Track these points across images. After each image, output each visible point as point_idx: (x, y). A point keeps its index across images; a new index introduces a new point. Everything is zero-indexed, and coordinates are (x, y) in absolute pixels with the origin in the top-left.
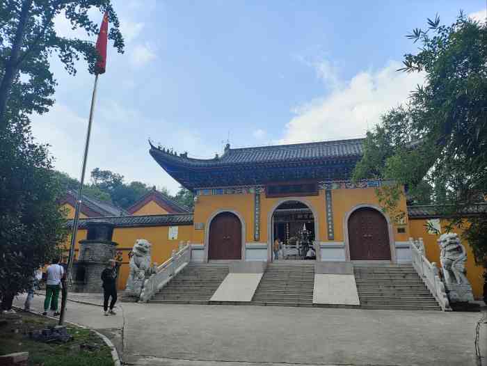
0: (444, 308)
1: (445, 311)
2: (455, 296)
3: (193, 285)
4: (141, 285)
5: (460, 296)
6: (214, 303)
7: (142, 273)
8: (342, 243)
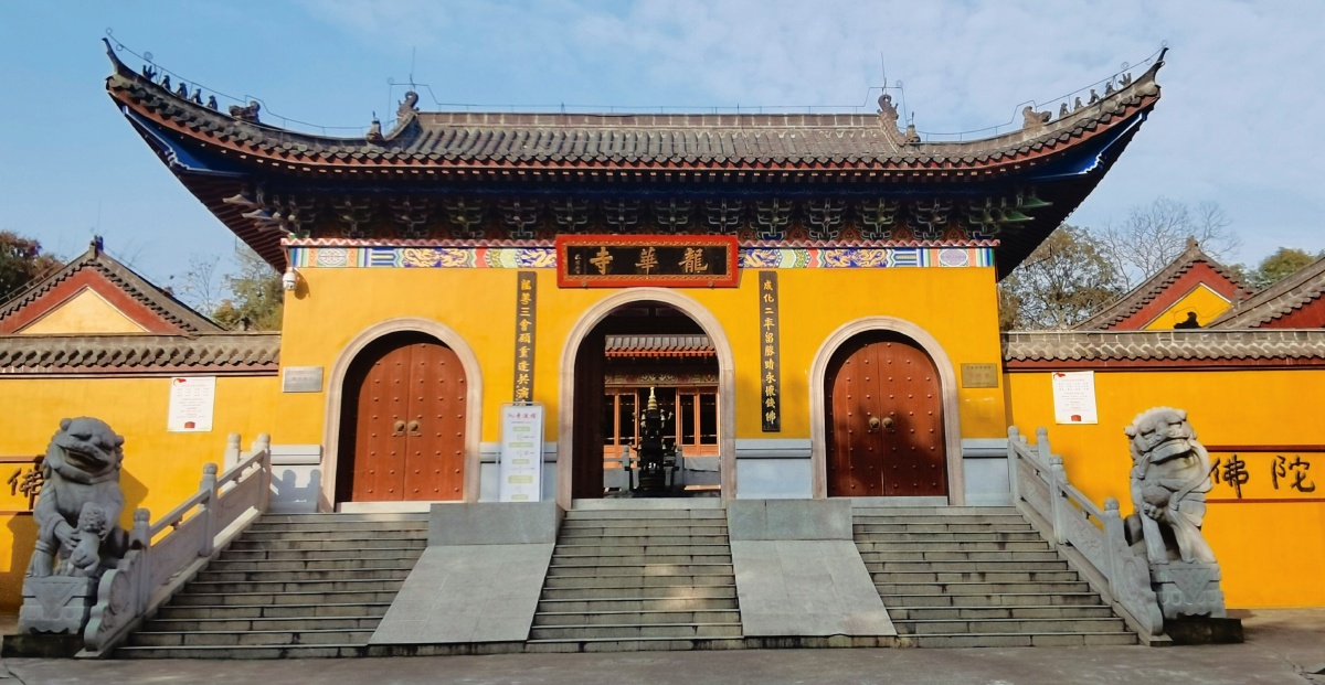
0: (1147, 637)
1: (1153, 644)
2: (1176, 598)
3: (292, 589)
4: (84, 591)
5: (1189, 597)
6: (389, 650)
7: (87, 546)
8: (806, 443)
